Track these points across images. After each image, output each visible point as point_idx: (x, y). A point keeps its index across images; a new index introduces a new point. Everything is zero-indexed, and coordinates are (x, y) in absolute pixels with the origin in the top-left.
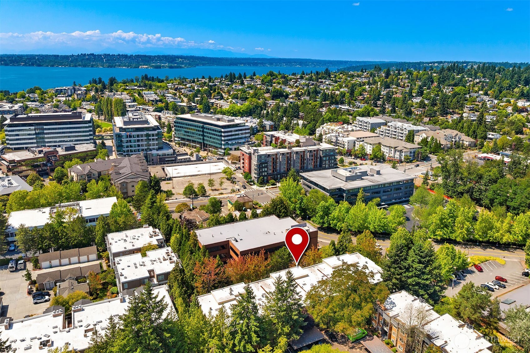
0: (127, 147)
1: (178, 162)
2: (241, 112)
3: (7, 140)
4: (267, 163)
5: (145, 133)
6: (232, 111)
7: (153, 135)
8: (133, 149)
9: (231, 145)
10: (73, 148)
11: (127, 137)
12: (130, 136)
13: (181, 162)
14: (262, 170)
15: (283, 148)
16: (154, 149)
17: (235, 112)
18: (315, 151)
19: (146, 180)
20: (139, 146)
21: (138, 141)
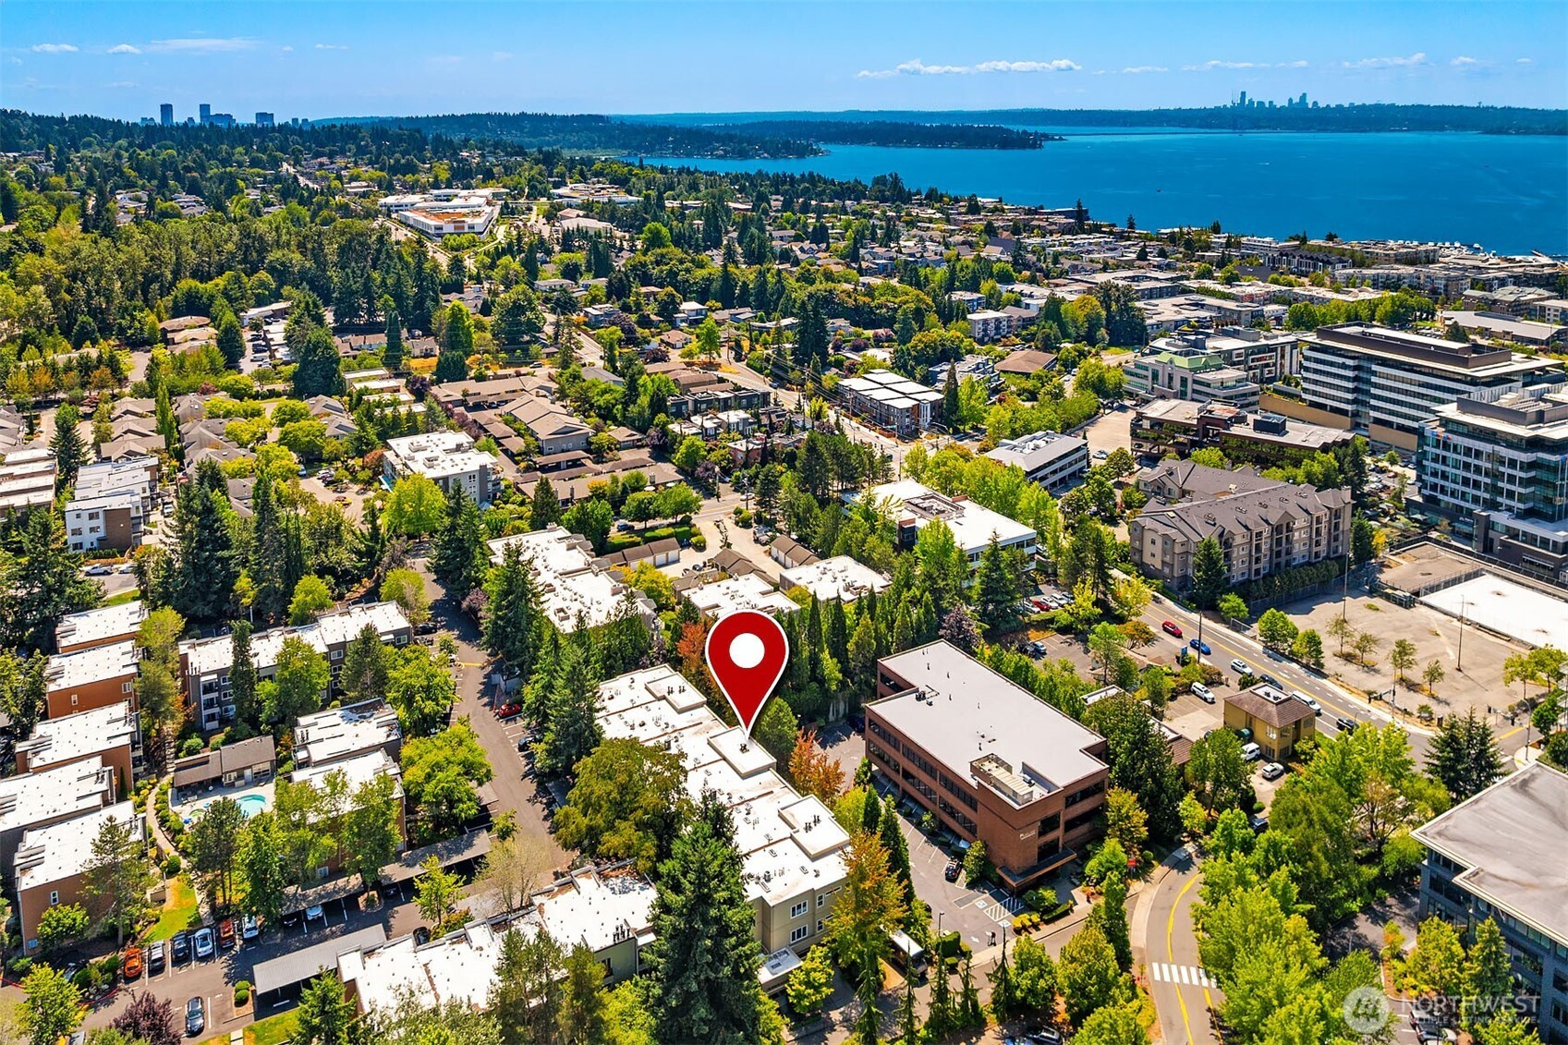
1: (1558, 584)
3: (1305, 379)
5: (1490, 448)
7: (1513, 464)
8: (1449, 485)
10: (1278, 429)
11: (1437, 446)
12: (1446, 446)
16: (1507, 508)
19: (1181, 539)
20: (1466, 482)
21: (1467, 466)
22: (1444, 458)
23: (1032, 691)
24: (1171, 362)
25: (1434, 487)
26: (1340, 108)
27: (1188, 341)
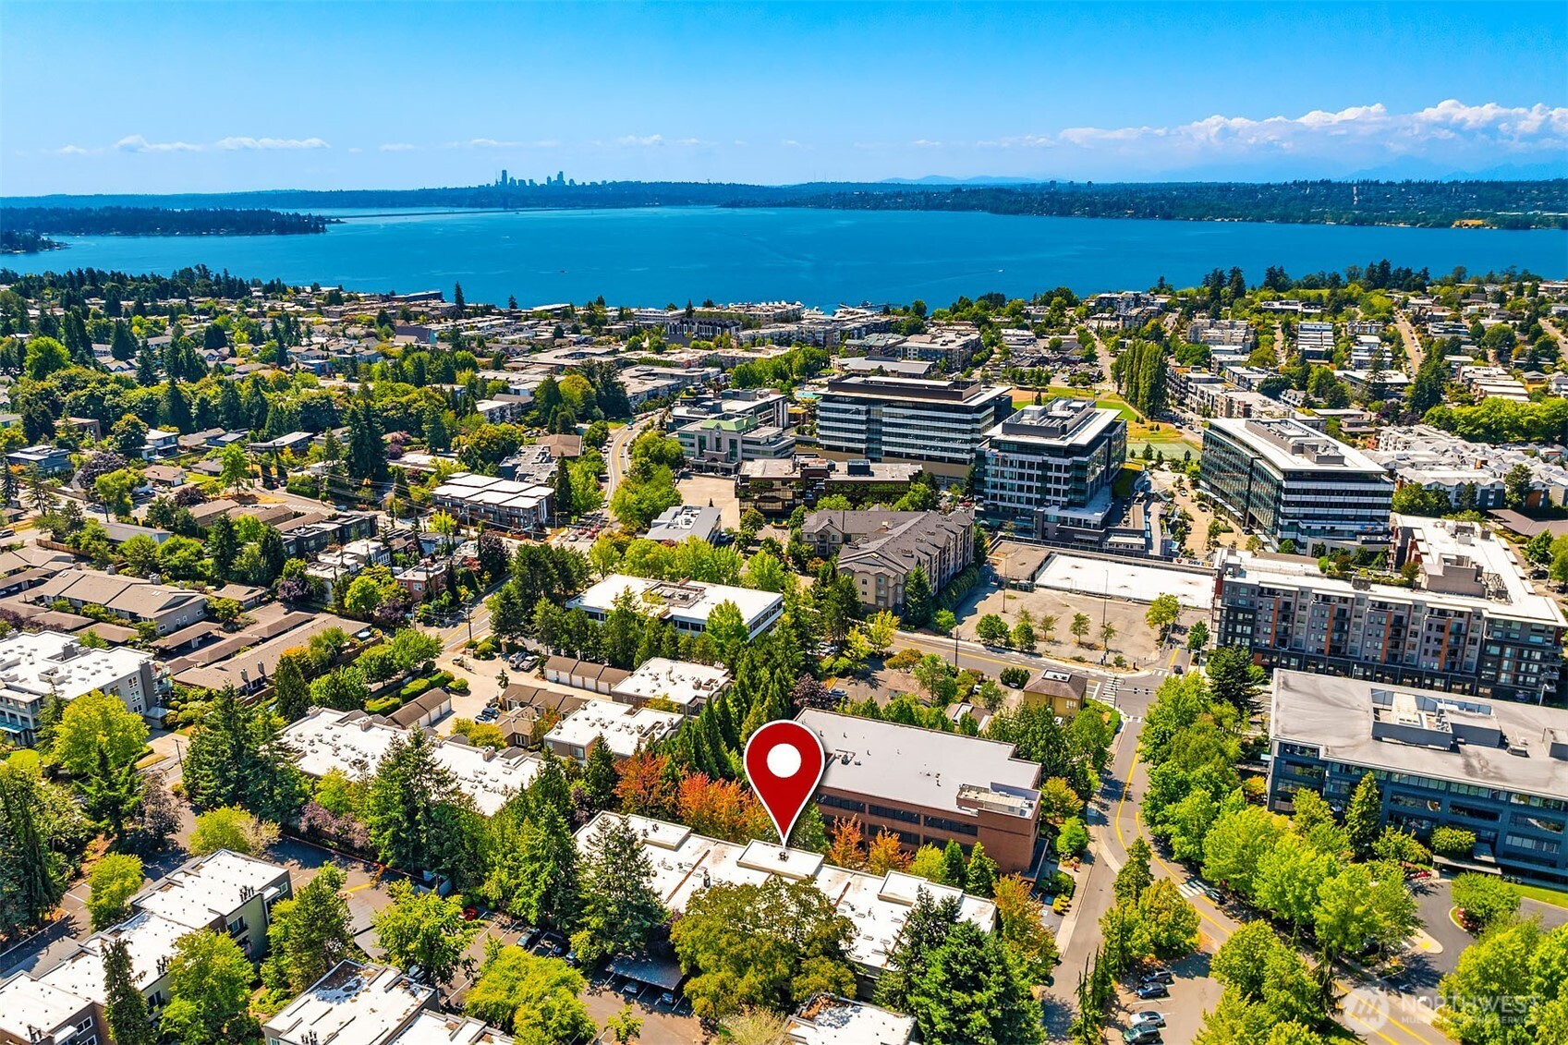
0: (994, 486)
1: (1102, 551)
3: (822, 428)
4: (1254, 613)
5: (1039, 459)
7: (1058, 468)
8: (1006, 493)
9: (1303, 532)
10: (865, 470)
11: (997, 464)
12: (1004, 462)
13: (1109, 551)
14: (1234, 628)
15: (1345, 578)
16: (1055, 503)
18: (1461, 614)
19: (893, 574)
20: (1021, 488)
21: (1021, 476)
22: (1002, 472)
23: (920, 725)
24: (718, 427)
25: (994, 497)
26: (594, 185)
27: (706, 407)
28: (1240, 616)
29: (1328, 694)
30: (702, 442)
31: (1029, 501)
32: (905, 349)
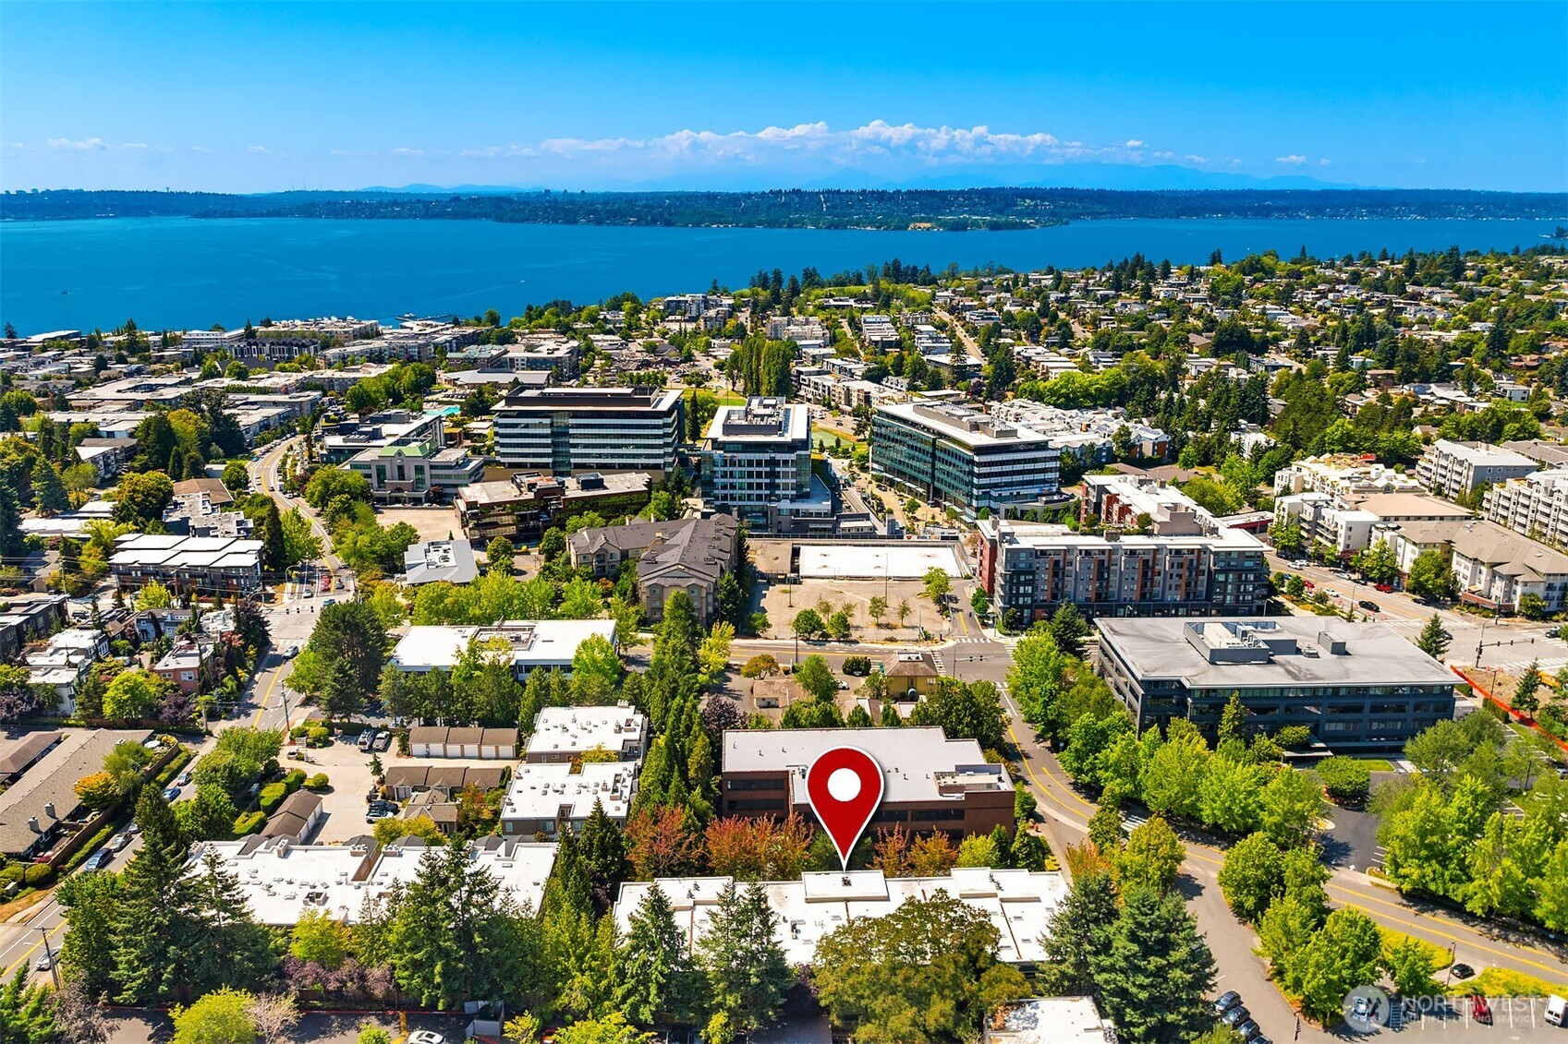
0: (724, 487)
1: (838, 537)
2: (1091, 395)
4: (1033, 573)
5: (766, 456)
6: (1064, 391)
7: (786, 462)
8: (737, 492)
9: (996, 499)
10: (599, 484)
11: (725, 465)
12: (733, 463)
13: (845, 537)
14: (1018, 589)
15: (1095, 533)
16: (785, 497)
17: (1073, 392)
18: (1192, 551)
19: (705, 584)
20: (750, 486)
21: (750, 475)
22: (731, 472)
24: (400, 453)
25: (725, 498)
27: (361, 433)
28: (1022, 578)
29: (1149, 633)
30: (381, 472)
31: (759, 498)
32: (512, 360)
